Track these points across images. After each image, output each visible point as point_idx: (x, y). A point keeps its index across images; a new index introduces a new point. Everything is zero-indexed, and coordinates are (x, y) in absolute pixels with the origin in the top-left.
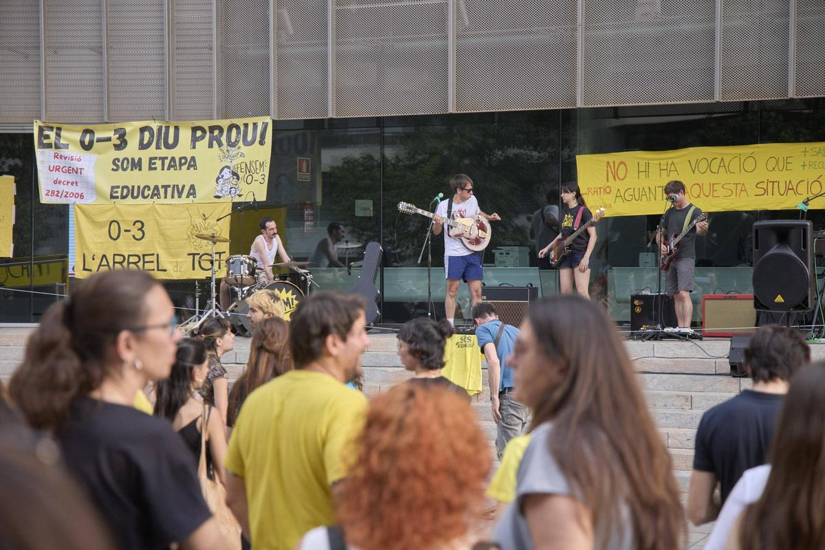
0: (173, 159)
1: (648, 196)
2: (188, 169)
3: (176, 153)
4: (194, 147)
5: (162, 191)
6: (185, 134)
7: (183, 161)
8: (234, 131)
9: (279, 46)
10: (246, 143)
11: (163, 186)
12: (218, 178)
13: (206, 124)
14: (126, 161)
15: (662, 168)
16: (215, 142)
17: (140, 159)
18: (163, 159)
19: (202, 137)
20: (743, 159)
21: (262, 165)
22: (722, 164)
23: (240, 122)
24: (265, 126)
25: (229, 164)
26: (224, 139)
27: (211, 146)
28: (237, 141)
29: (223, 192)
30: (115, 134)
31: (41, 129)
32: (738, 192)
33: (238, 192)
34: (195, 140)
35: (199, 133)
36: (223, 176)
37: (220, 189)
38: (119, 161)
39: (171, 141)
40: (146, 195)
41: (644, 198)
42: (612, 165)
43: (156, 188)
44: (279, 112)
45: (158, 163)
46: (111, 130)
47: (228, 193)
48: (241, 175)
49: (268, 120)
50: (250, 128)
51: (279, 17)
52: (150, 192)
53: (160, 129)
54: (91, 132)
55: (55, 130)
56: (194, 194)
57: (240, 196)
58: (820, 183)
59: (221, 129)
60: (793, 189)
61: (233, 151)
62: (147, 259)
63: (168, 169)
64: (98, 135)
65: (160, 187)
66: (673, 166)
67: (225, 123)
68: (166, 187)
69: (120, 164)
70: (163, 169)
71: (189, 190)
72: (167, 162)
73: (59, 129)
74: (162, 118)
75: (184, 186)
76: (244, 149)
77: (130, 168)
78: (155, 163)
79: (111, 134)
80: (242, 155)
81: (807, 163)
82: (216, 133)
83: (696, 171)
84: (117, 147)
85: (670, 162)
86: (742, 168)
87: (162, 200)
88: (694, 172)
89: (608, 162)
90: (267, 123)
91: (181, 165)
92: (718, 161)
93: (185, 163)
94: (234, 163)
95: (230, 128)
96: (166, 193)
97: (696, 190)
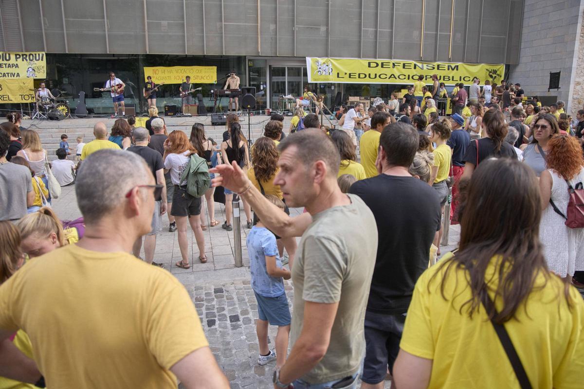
0: (9, 64)
2: (16, 68)
3: (11, 62)
4: (17, 61)
5: (7, 75)
6: (13, 57)
8: (31, 56)
9: (45, 29)
10: (37, 60)
12: (27, 71)
13: (21, 53)
15: (168, 71)
16: (24, 60)
18: (6, 64)
19: (19, 58)
20: (189, 70)
21: (43, 67)
22: (185, 71)
23: (34, 53)
24: (43, 55)
25: (31, 67)
26: (28, 58)
27: (23, 60)
28: (33, 59)
29: (30, 75)
33: (35, 76)
34: (17, 58)
35: (18, 56)
36: (29, 70)
37: (28, 74)
39: (8, 58)
41: (164, 79)
42: (154, 70)
43: (4, 74)
44: (47, 50)
45: (4, 66)
47: (32, 76)
48: (36, 70)
49: (44, 53)
50: (37, 55)
51: (44, 20)
52: (2, 75)
53: (3, 54)
56: (19, 76)
58: (209, 77)
59: (26, 55)
60: (203, 78)
61: (32, 62)
62: (4, 97)
63: (8, 68)
65: (6, 73)
66: (171, 71)
67: (28, 53)
68: (8, 74)
70: (6, 68)
71: (17, 75)
72: (7, 65)
74: (4, 51)
75: (15, 73)
76: (36, 62)
78: (2, 65)
80: (35, 64)
81: (206, 72)
82: (24, 56)
86: (190, 72)
87: (7, 78)
88: (177, 73)
91: (13, 66)
92: (183, 70)
95: (30, 55)
96: (8, 75)
97: (178, 78)
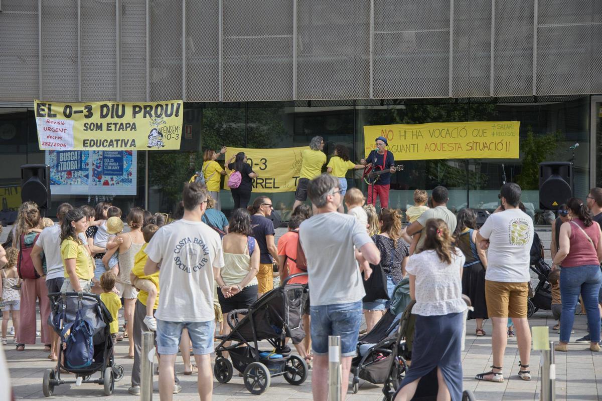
0: (122, 124)
1: (405, 150)
2: (131, 130)
3: (124, 120)
4: (135, 117)
5: (115, 143)
6: (129, 111)
7: (128, 125)
8: (159, 108)
9: (187, 59)
10: (167, 115)
11: (115, 140)
12: (149, 136)
13: (142, 104)
14: (92, 125)
15: (414, 134)
16: (147, 115)
17: (101, 124)
18: (116, 124)
19: (140, 111)
20: (459, 129)
21: (177, 128)
22: (448, 133)
23: (163, 103)
24: (179, 105)
25: (156, 128)
26: (153, 113)
27: (145, 116)
28: (161, 114)
29: (153, 144)
30: (85, 109)
31: (38, 105)
32: (457, 148)
33: (162, 144)
34: (135, 113)
35: (137, 109)
36: (152, 135)
37: (151, 142)
38: (88, 125)
39: (120, 113)
40: (105, 145)
41: (403, 150)
42: (384, 132)
43: (111, 141)
44: (188, 98)
45: (113, 127)
46: (82, 106)
47: (156, 145)
48: (164, 134)
49: (181, 102)
50: (170, 107)
51: (187, 42)
52: (108, 144)
53: (113, 106)
54: (70, 107)
55: (47, 106)
56: (135, 145)
57: (163, 146)
58: (502, 144)
59: (151, 107)
60: (487, 147)
61: (159, 120)
63: (119, 130)
64: (74, 109)
65: (114, 141)
66: (420, 133)
67: (154, 104)
68: (117, 141)
69: (88, 126)
70: (116, 130)
71: (132, 143)
72: (118, 126)
73: (50, 105)
74: (115, 100)
75: (128, 140)
76: (165, 119)
77: (95, 129)
78: (111, 127)
79: (82, 109)
80: (165, 122)
81: (495, 133)
82: (148, 109)
83: (433, 136)
84: (87, 117)
85: (418, 131)
86: (459, 135)
87: (115, 149)
88: (432, 137)
89: (382, 130)
90: (180, 104)
91: (127, 128)
92: (446, 131)
93: (129, 127)
94: (160, 127)
95: (157, 107)
96: (117, 143)
97: (433, 147)
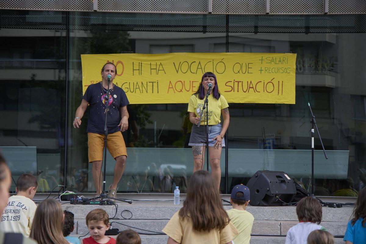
1: (141, 89)
15: (153, 67)
20: (215, 62)
22: (199, 67)
41: (138, 90)
58: (273, 84)
60: (253, 88)
66: (161, 66)
81: (263, 69)
83: (180, 71)
85: (159, 63)
88: (177, 72)
92: (197, 64)
97: (179, 86)
